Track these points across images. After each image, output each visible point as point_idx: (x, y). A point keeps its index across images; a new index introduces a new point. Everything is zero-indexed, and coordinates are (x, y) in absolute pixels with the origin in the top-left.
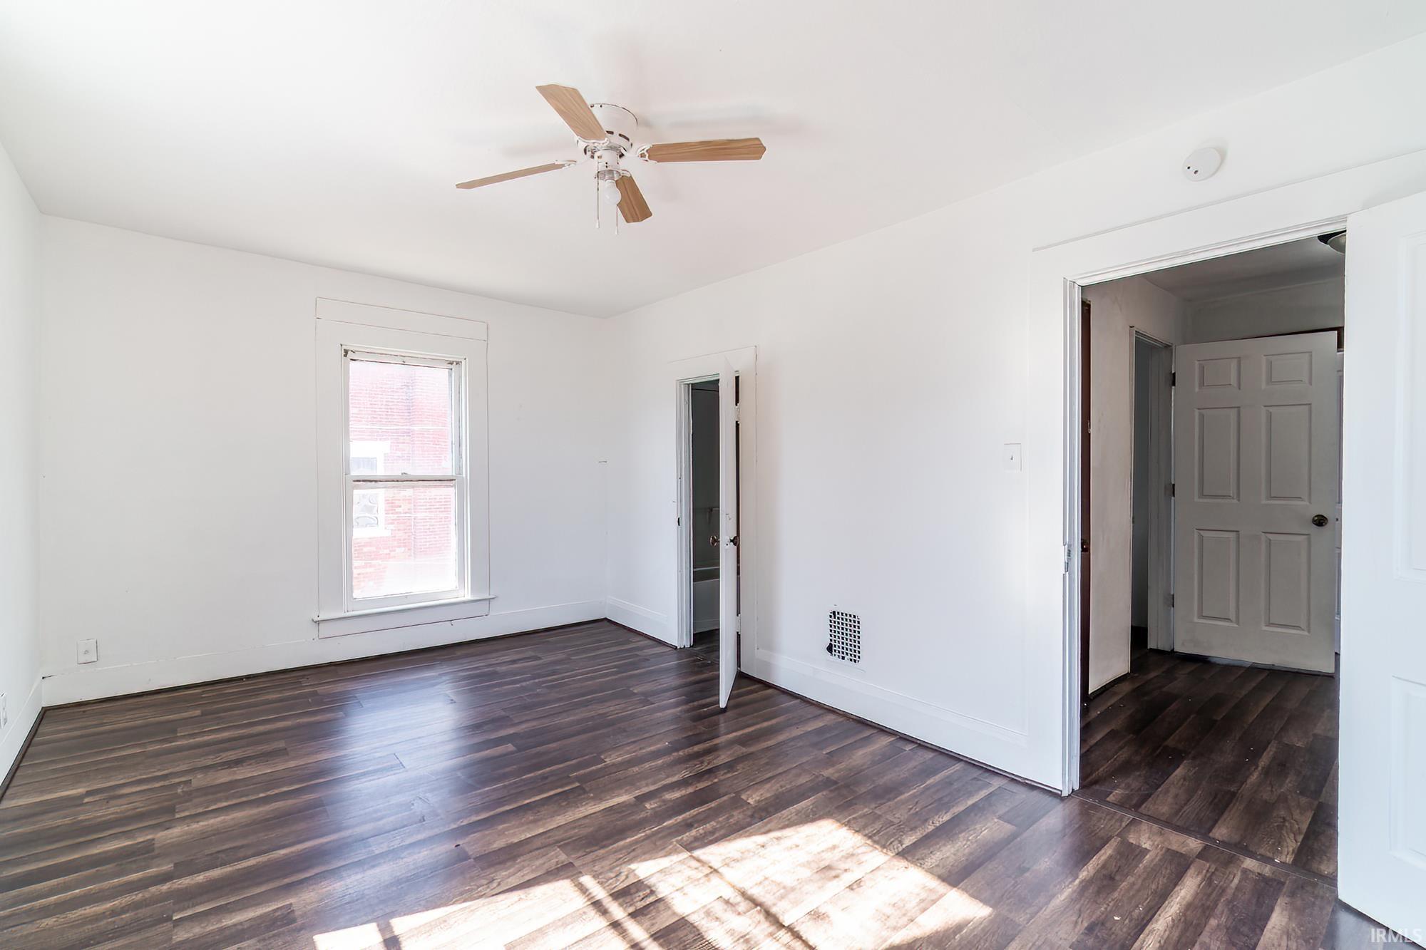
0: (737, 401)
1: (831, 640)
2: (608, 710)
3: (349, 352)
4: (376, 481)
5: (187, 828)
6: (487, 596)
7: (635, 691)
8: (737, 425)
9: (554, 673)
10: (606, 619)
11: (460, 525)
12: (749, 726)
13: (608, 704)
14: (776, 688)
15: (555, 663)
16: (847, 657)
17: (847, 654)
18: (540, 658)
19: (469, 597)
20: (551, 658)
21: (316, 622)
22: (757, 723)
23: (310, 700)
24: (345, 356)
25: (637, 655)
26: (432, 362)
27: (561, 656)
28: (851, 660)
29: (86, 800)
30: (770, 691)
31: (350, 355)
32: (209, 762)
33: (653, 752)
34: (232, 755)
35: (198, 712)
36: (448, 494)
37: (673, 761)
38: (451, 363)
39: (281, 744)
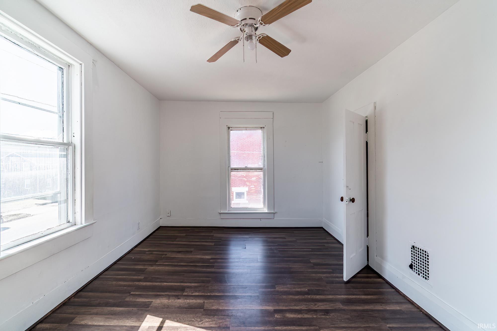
0: (367, 131)
1: (412, 262)
2: (294, 266)
3: (230, 128)
4: (238, 169)
5: (155, 268)
6: (273, 212)
7: (311, 261)
8: (367, 143)
9: (286, 245)
10: (322, 228)
11: (264, 185)
12: (354, 295)
13: (296, 264)
14: (384, 279)
15: (289, 242)
16: (421, 274)
17: (421, 273)
18: (285, 238)
19: (266, 211)
20: (290, 240)
21: (219, 213)
22: (359, 295)
23: (210, 238)
24: (229, 129)
25: (324, 246)
26: (256, 128)
27: (294, 239)
28: (423, 277)
29: (147, 253)
30: (380, 280)
31: (230, 129)
32: (175, 250)
33: (297, 291)
34: (180, 249)
35: (184, 235)
36: (261, 174)
37: (303, 299)
38: (262, 128)
39: (192, 249)
